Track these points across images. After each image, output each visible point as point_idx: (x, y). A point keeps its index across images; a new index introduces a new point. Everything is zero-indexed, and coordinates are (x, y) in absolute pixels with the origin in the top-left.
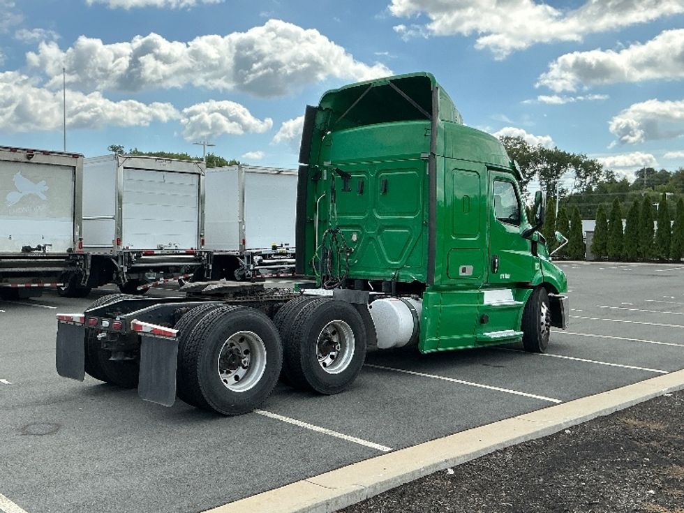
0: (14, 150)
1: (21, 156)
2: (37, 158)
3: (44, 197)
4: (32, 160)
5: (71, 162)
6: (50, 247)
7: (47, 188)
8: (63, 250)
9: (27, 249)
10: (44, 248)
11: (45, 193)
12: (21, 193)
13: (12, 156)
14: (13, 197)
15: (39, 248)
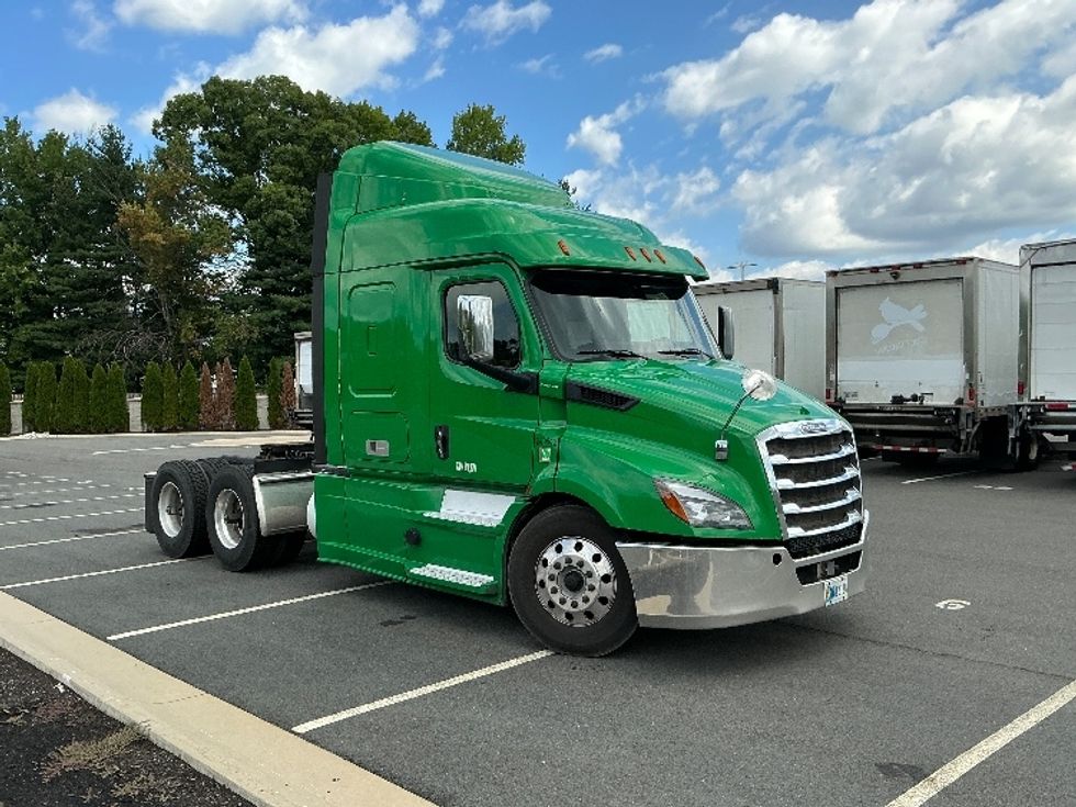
0: (875, 270)
1: (886, 276)
2: (906, 276)
3: (921, 328)
4: (899, 280)
5: (953, 272)
6: (930, 397)
7: (924, 315)
8: (949, 402)
9: (898, 400)
10: (922, 399)
11: (922, 322)
12: (890, 324)
13: (873, 279)
14: (880, 332)
15: (915, 398)
